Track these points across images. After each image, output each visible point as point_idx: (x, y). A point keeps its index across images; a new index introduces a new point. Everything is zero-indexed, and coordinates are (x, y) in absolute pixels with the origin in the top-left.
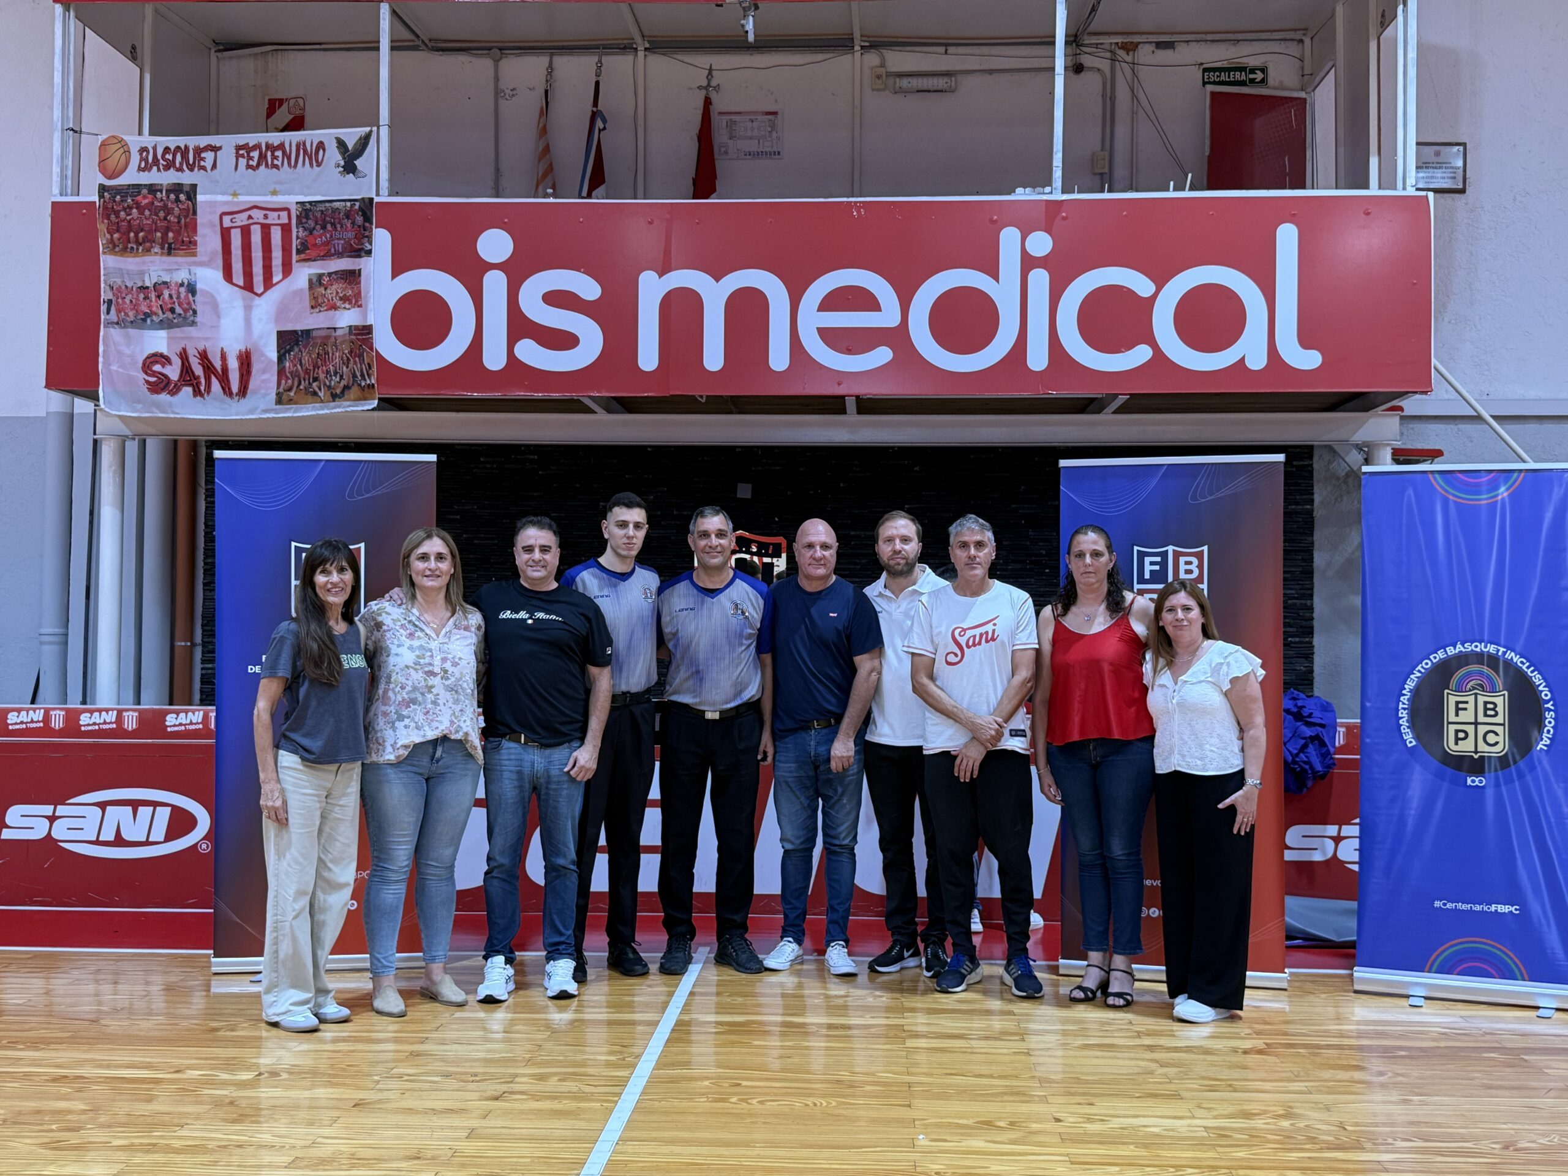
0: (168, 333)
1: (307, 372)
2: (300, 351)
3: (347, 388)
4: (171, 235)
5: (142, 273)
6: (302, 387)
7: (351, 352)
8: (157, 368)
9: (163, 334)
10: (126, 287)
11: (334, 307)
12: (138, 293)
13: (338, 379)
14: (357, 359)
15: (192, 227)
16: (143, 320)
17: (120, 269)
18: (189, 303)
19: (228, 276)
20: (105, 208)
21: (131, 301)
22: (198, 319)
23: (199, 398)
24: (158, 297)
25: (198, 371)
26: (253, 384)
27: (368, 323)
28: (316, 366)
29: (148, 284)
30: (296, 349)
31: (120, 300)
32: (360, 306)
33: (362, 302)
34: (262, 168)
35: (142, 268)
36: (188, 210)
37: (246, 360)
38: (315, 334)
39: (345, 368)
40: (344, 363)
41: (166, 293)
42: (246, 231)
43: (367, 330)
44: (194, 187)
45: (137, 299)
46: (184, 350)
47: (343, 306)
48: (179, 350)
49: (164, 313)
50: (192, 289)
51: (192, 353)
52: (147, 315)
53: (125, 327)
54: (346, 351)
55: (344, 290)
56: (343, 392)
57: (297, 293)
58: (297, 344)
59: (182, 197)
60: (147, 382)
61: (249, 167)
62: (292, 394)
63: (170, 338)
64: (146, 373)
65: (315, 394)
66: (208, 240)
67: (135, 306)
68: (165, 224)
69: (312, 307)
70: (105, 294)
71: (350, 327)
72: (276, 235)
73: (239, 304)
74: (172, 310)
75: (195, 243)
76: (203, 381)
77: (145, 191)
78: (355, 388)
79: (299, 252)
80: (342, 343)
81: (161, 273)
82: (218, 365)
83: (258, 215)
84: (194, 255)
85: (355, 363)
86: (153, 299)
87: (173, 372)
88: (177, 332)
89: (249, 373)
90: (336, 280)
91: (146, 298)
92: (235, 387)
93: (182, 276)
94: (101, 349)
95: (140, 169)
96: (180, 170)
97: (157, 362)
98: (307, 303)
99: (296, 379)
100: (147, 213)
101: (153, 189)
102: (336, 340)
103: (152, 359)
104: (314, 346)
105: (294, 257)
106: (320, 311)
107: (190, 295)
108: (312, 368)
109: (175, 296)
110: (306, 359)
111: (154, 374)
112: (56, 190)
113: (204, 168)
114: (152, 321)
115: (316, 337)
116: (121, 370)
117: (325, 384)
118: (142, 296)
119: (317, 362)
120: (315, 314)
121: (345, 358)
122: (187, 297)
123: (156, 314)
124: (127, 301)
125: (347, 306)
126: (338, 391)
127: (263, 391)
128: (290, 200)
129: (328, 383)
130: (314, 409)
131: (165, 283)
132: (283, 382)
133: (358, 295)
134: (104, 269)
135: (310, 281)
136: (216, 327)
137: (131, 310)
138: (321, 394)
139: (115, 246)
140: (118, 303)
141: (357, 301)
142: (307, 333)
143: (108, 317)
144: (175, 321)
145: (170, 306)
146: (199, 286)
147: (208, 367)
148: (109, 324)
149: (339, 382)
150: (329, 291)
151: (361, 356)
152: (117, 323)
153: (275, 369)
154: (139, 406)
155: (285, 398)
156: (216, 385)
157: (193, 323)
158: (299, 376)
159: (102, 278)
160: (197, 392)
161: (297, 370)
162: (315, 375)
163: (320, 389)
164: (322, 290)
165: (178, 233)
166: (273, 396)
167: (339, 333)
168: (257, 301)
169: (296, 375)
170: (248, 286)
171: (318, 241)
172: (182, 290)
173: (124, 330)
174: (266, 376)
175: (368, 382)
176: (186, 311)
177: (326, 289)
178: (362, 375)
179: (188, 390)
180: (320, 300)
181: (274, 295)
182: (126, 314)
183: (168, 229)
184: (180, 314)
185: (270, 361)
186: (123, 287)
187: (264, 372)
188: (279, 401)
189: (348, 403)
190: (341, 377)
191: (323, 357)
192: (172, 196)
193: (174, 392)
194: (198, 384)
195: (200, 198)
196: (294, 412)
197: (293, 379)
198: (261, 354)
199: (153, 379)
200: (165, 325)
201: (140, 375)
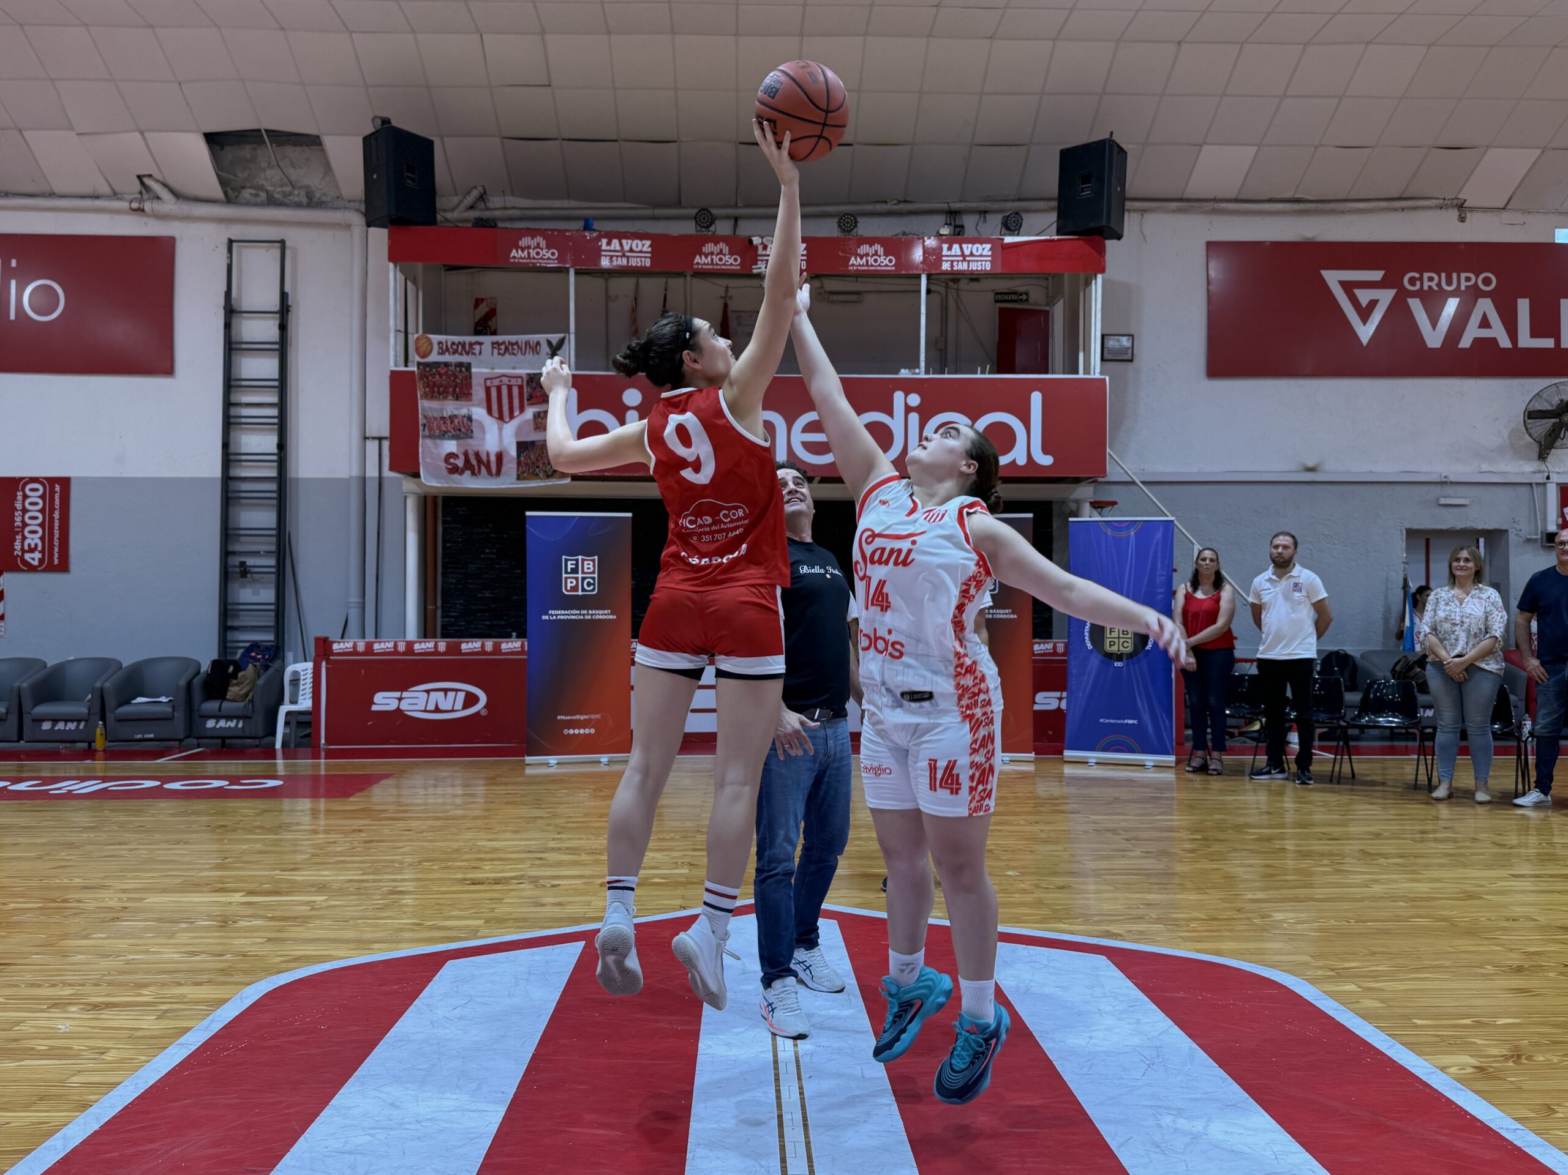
0: (457, 442)
1: (533, 463)
2: (529, 452)
4: (458, 390)
5: (442, 410)
6: (529, 471)
8: (452, 460)
9: (455, 442)
10: (434, 417)
12: (440, 421)
15: (469, 386)
16: (443, 435)
17: (430, 408)
18: (468, 426)
19: (490, 412)
20: (421, 375)
21: (435, 425)
22: (474, 435)
23: (475, 477)
24: (452, 422)
25: (474, 462)
26: (504, 469)
28: (538, 460)
29: (445, 415)
30: (527, 451)
31: (429, 424)
34: (507, 355)
35: (443, 407)
36: (466, 377)
37: (500, 457)
38: (536, 443)
41: (456, 421)
42: (499, 388)
44: (469, 364)
45: (440, 424)
46: (466, 451)
48: (463, 450)
49: (454, 431)
50: (470, 419)
51: (470, 453)
52: (445, 432)
53: (435, 438)
57: (527, 421)
58: (527, 449)
59: (463, 369)
60: (446, 468)
61: (499, 354)
62: (525, 475)
63: (458, 445)
64: (446, 463)
65: (537, 475)
66: (479, 393)
67: (439, 428)
68: (454, 384)
69: (535, 429)
70: (421, 420)
72: (515, 391)
73: (495, 427)
74: (460, 430)
75: (471, 394)
76: (476, 467)
77: (442, 366)
79: (528, 400)
81: (453, 410)
82: (485, 458)
83: (505, 380)
84: (471, 400)
86: (449, 424)
87: (460, 463)
88: (462, 442)
89: (501, 464)
91: (444, 423)
92: (494, 470)
93: (464, 411)
94: (420, 450)
95: (439, 353)
96: (461, 354)
97: (452, 458)
98: (532, 427)
100: (444, 377)
101: (447, 364)
103: (449, 456)
104: (536, 450)
105: (526, 402)
107: (469, 422)
108: (536, 461)
109: (461, 423)
110: (532, 456)
111: (450, 464)
112: (392, 363)
113: (475, 354)
114: (448, 435)
115: (536, 445)
116: (432, 462)
117: (543, 469)
118: (442, 422)
119: (539, 458)
122: (467, 423)
123: (451, 432)
124: (433, 424)
127: (509, 473)
128: (523, 372)
129: (545, 469)
130: (538, 483)
131: (455, 415)
132: (520, 468)
134: (421, 407)
135: (534, 415)
136: (483, 439)
137: (436, 429)
138: (541, 475)
139: (427, 395)
140: (428, 426)
142: (533, 443)
143: (424, 433)
144: (461, 436)
145: (458, 428)
146: (474, 417)
147: (480, 460)
148: (424, 437)
152: (429, 436)
153: (515, 461)
154: (442, 481)
155: (521, 476)
156: (483, 469)
157: (471, 437)
158: (529, 466)
159: (420, 412)
160: (473, 474)
161: (528, 462)
162: (538, 465)
163: (540, 472)
164: (540, 420)
165: (461, 389)
166: (515, 476)
168: (506, 426)
169: (527, 465)
170: (501, 418)
172: (465, 419)
173: (433, 440)
174: (510, 465)
176: (467, 430)
179: (468, 473)
181: (515, 423)
182: (433, 432)
183: (455, 387)
184: (464, 432)
185: (513, 457)
186: (431, 417)
187: (510, 463)
188: (519, 478)
189: (556, 480)
192: (458, 369)
193: (461, 473)
194: (474, 469)
195: (473, 370)
196: (526, 485)
197: (526, 467)
198: (508, 453)
199: (450, 467)
200: (456, 437)
201: (444, 465)
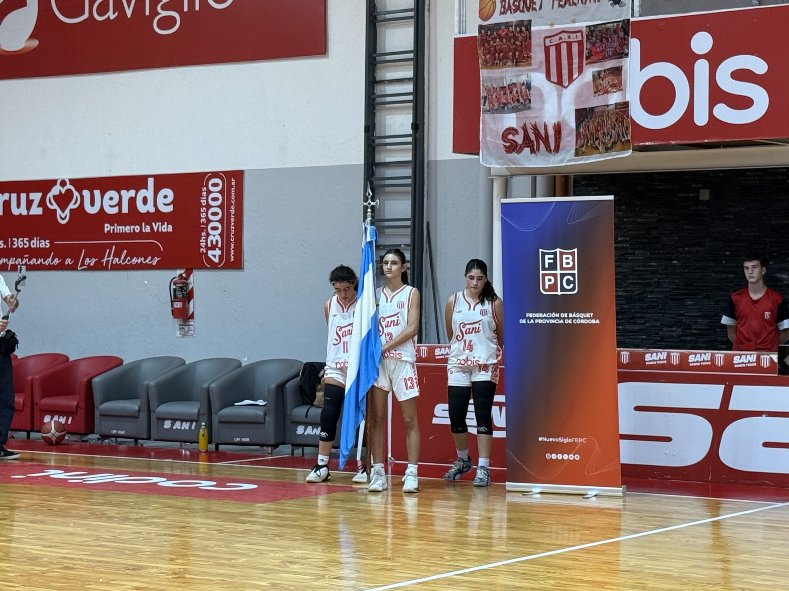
0: (516, 115)
1: (592, 134)
2: (588, 121)
3: (614, 143)
4: (517, 53)
5: (502, 78)
6: (589, 144)
7: (616, 120)
8: (510, 137)
9: (514, 115)
10: (493, 88)
11: (607, 92)
12: (500, 91)
13: (609, 138)
14: (620, 124)
15: (529, 48)
16: (503, 108)
17: (490, 77)
18: (527, 96)
19: (548, 77)
20: (482, 40)
21: (496, 97)
22: (532, 105)
23: (533, 154)
24: (511, 93)
25: (533, 137)
26: (562, 145)
27: (627, 100)
28: (597, 131)
29: (505, 85)
30: (586, 120)
31: (490, 97)
32: (621, 90)
33: (623, 87)
34: (567, 6)
35: (502, 75)
36: (526, 37)
37: (558, 129)
38: (596, 110)
39: (613, 131)
40: (612, 128)
41: (515, 90)
42: (558, 47)
43: (625, 105)
44: (530, 21)
45: (500, 95)
46: (525, 124)
47: (612, 90)
48: (522, 125)
49: (514, 103)
50: (529, 86)
51: (529, 126)
52: (505, 104)
53: (493, 113)
54: (613, 120)
55: (612, 80)
56: (612, 146)
57: (586, 84)
58: (587, 117)
59: (523, 29)
60: (505, 146)
61: (560, 6)
62: (584, 149)
63: (518, 118)
64: (504, 141)
65: (597, 148)
66: (538, 55)
67: (498, 99)
68: (514, 47)
69: (595, 93)
70: (483, 94)
71: (616, 104)
72: (575, 48)
73: (555, 93)
74: (518, 101)
75: (530, 57)
76: (535, 143)
77: (503, 27)
78: (619, 143)
79: (587, 58)
80: (612, 115)
81: (512, 78)
82: (542, 132)
83: (564, 36)
84: (530, 65)
85: (619, 126)
86: (508, 94)
87: (519, 139)
88: (521, 114)
89: (560, 137)
90: (608, 75)
91: (504, 94)
92: (552, 147)
93: (523, 79)
94: (481, 127)
95: (501, 13)
96: (523, 11)
97: (510, 133)
98: (592, 91)
99: (586, 139)
100: (504, 40)
101: (507, 25)
102: (608, 112)
103: (507, 132)
104: (596, 118)
105: (585, 62)
106: (599, 95)
107: (527, 90)
108: (594, 132)
109: (519, 92)
110: (591, 126)
111: (509, 141)
112: (456, 31)
113: (535, 9)
114: (508, 108)
115: (597, 112)
116: (491, 140)
117: (602, 141)
118: (502, 93)
119: (597, 128)
120: (596, 97)
121: (613, 124)
122: (526, 91)
123: (510, 103)
124: (494, 97)
125: (615, 90)
126: (609, 146)
127: (568, 148)
128: (582, 25)
129: (604, 141)
130: (596, 158)
131: (514, 84)
132: (579, 141)
133: (620, 83)
134: (482, 77)
135: (593, 76)
136: (541, 109)
137: (496, 102)
138: (600, 148)
139: (487, 63)
140: (489, 99)
141: (620, 87)
142: (592, 109)
143: (484, 107)
144: (520, 107)
145: (516, 98)
146: (533, 84)
147: (538, 135)
148: (485, 111)
149: (610, 140)
150: (604, 82)
151: (622, 122)
152: (489, 111)
153: (574, 133)
154: (501, 161)
155: (580, 151)
156: (542, 145)
157: (529, 108)
158: (587, 138)
159: (481, 83)
160: (533, 151)
161: (586, 134)
162: (597, 136)
163: (599, 145)
164: (600, 81)
165: (521, 52)
166: (573, 151)
167: (610, 108)
168: (565, 91)
170: (560, 82)
171: (598, 50)
172: (523, 87)
173: (492, 115)
174: (569, 139)
175: (626, 138)
176: (525, 100)
177: (603, 80)
178: (623, 135)
179: (527, 150)
180: (599, 88)
181: (574, 87)
182: (493, 105)
183: (516, 50)
184: (522, 103)
185: (572, 128)
186: (492, 88)
187: (569, 136)
188: (577, 154)
189: (615, 153)
190: (611, 136)
191: (601, 124)
192: (518, 29)
193: (519, 152)
194: (533, 145)
195: (533, 29)
196: (586, 160)
197: (584, 140)
198: (567, 124)
199: (508, 144)
200: (515, 110)
201: (501, 142)
